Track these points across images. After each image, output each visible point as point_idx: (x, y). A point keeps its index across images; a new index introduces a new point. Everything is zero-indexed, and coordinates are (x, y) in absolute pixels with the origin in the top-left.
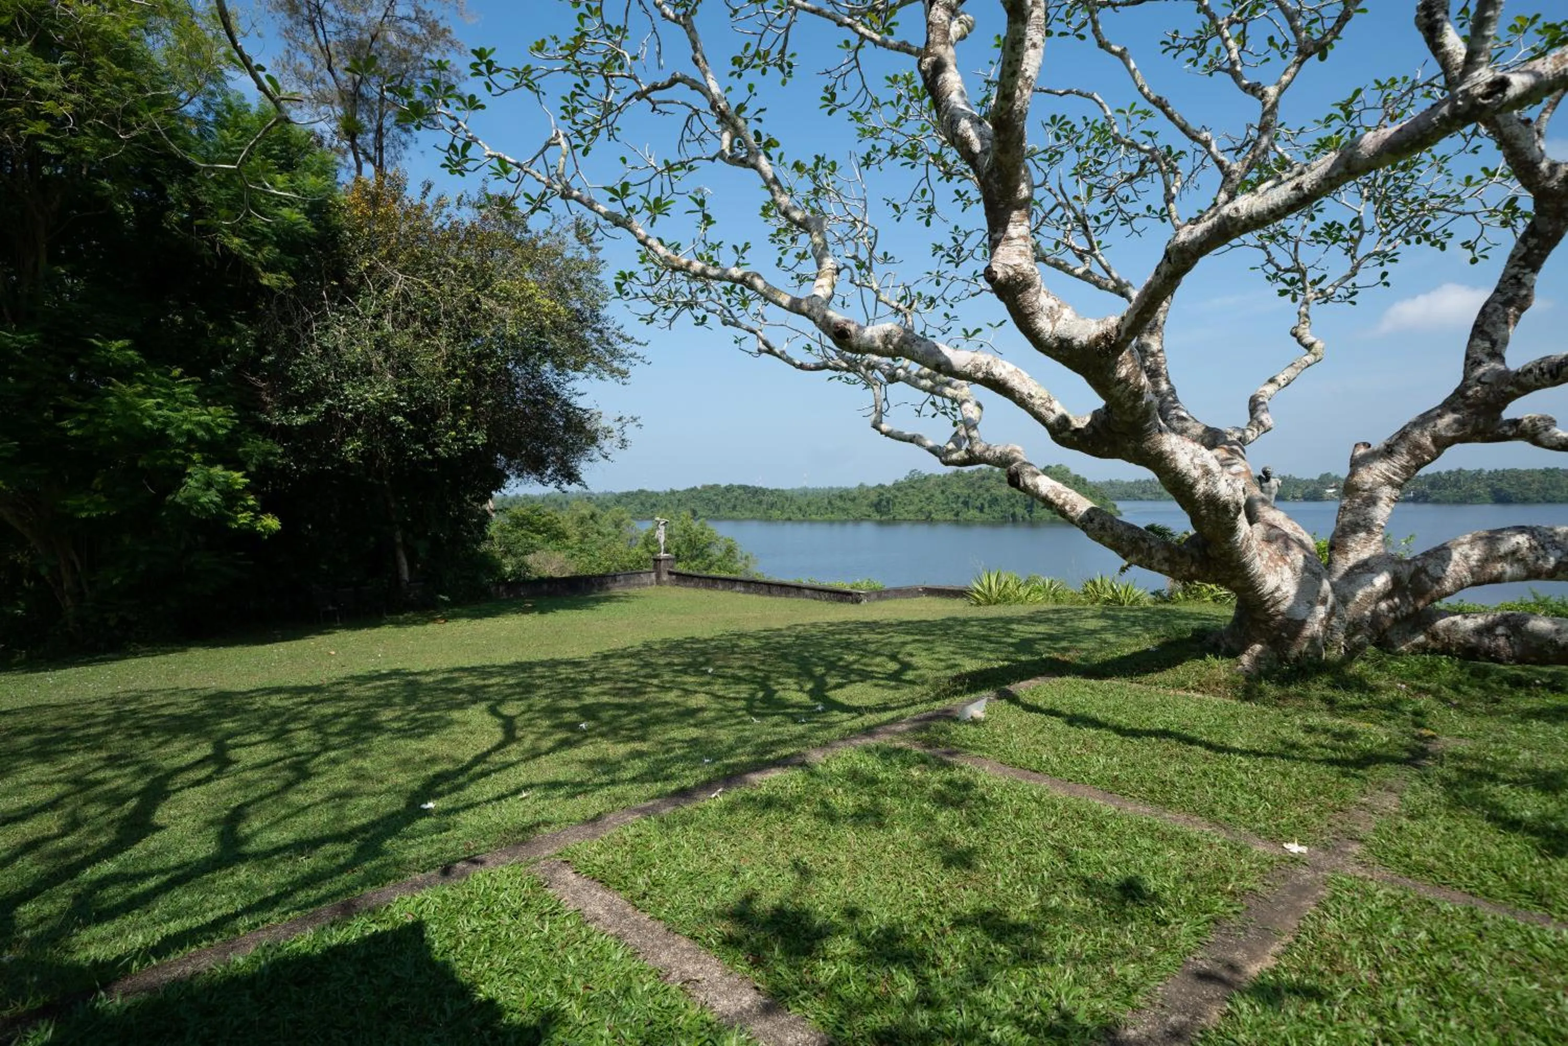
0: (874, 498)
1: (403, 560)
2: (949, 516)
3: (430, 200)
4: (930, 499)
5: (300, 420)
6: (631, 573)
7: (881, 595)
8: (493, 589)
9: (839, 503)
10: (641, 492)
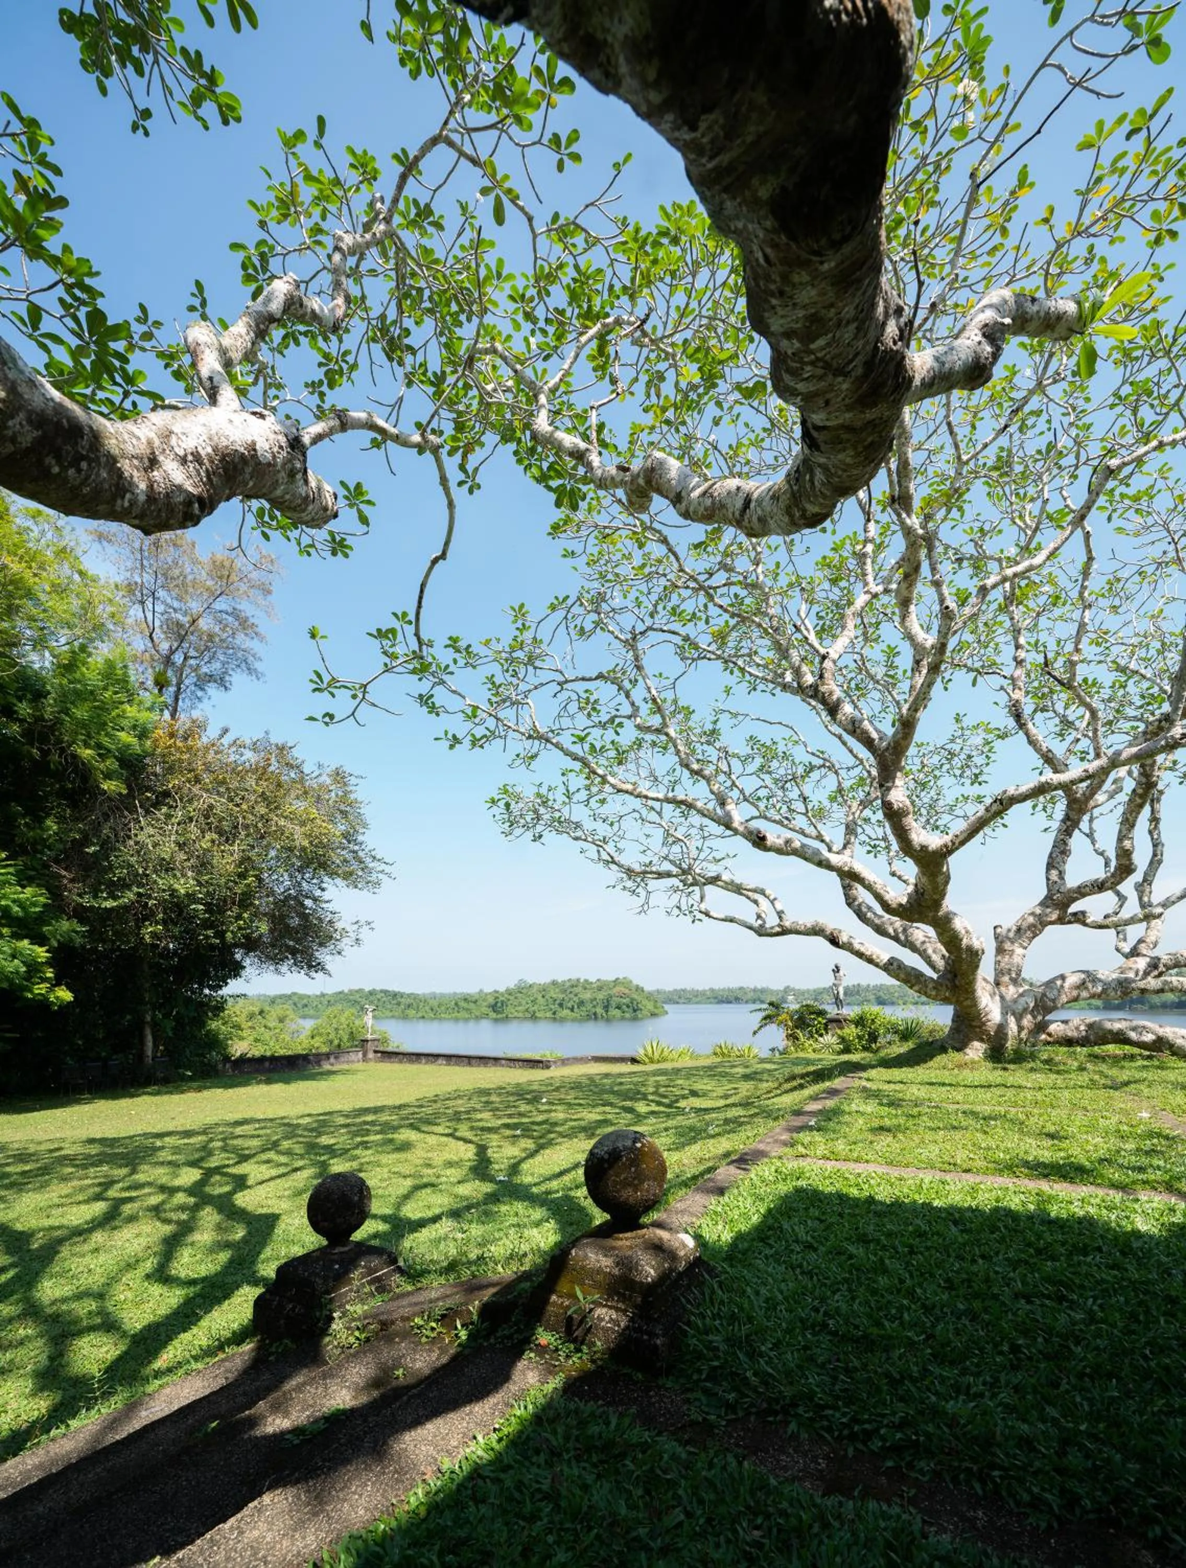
0: (491, 1000)
1: (149, 1038)
2: (549, 1014)
3: (226, 741)
4: (534, 1002)
5: (109, 904)
6: (337, 1052)
7: (564, 1062)
8: (220, 1066)
9: (462, 1004)
10: (295, 994)
